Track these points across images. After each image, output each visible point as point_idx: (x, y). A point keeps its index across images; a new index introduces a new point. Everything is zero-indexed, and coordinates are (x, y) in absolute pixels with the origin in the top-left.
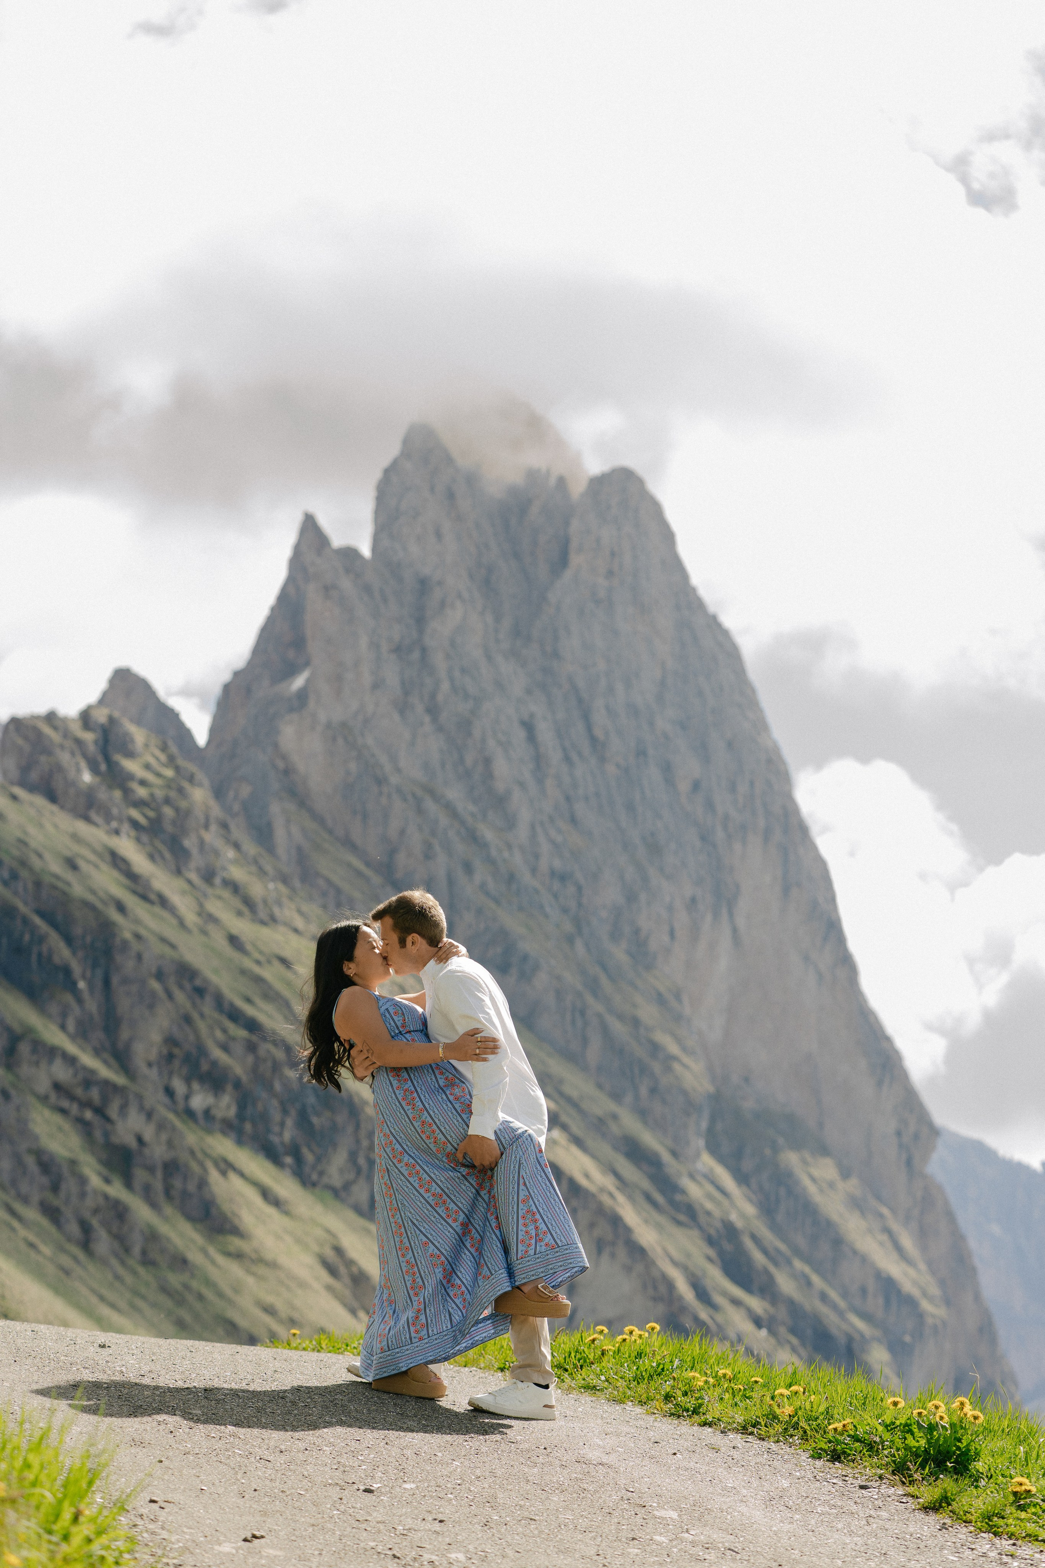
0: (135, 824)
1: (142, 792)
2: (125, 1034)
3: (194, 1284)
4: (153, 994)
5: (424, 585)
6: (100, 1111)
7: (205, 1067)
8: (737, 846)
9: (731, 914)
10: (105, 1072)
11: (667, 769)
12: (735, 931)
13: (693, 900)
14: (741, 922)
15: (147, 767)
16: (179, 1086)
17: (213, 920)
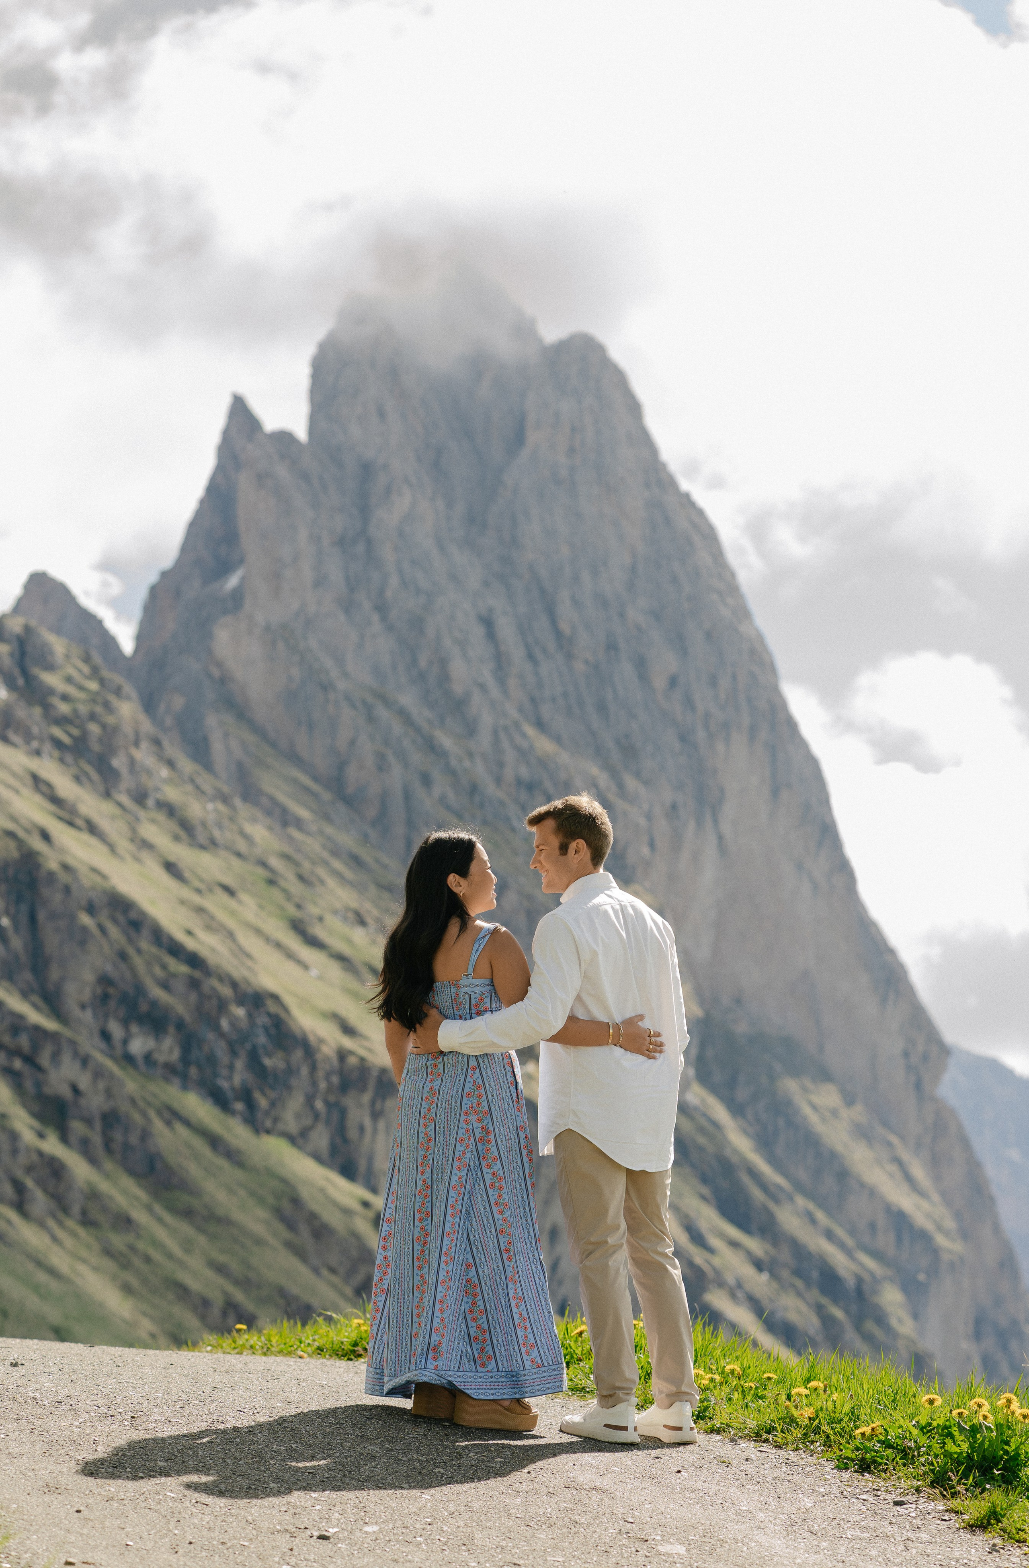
0: (58, 744)
1: (64, 708)
2: (54, 974)
3: (141, 1245)
4: (84, 929)
5: (367, 470)
6: (30, 1060)
7: (144, 1007)
8: (721, 747)
9: (716, 821)
10: (35, 1017)
11: (641, 664)
12: (720, 838)
13: (674, 807)
14: (726, 828)
15: (69, 680)
16: (116, 1029)
17: (146, 845)
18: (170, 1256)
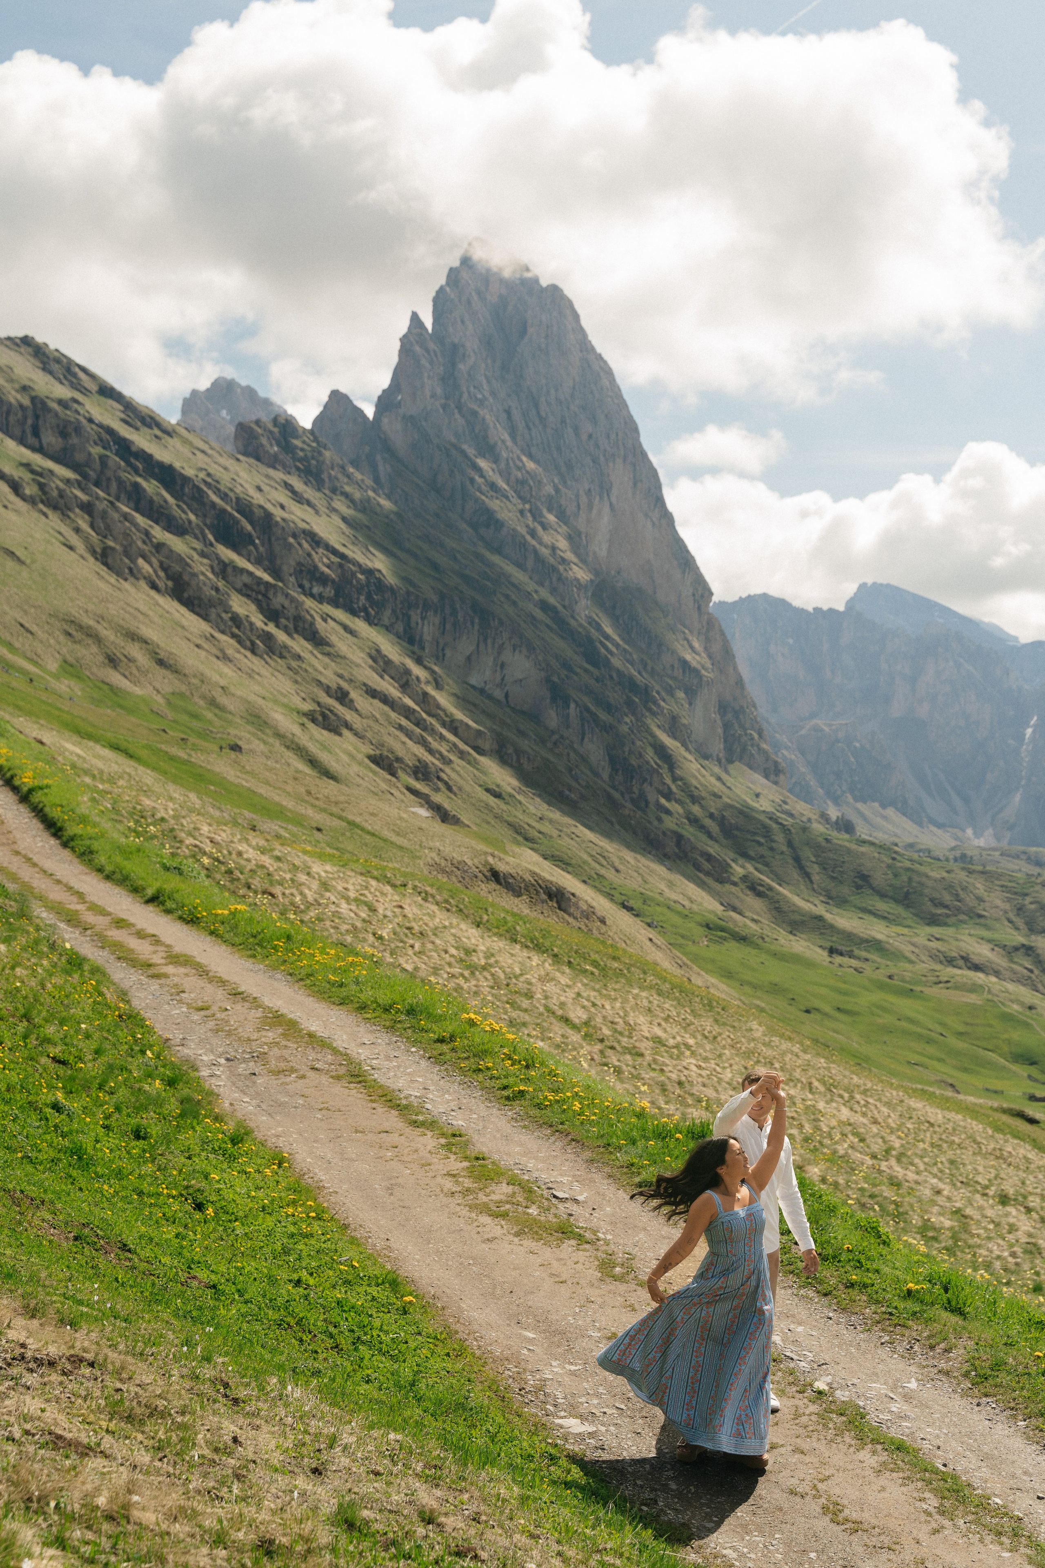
0: (298, 469)
1: (301, 454)
2: (278, 562)
3: (304, 666)
4: (291, 545)
5: (455, 347)
6: (265, 595)
7: (318, 575)
8: (611, 465)
9: (608, 495)
10: (266, 577)
11: (576, 429)
12: (611, 504)
13: (589, 490)
14: (614, 499)
15: (304, 442)
16: (307, 585)
17: (335, 510)
18: (316, 670)
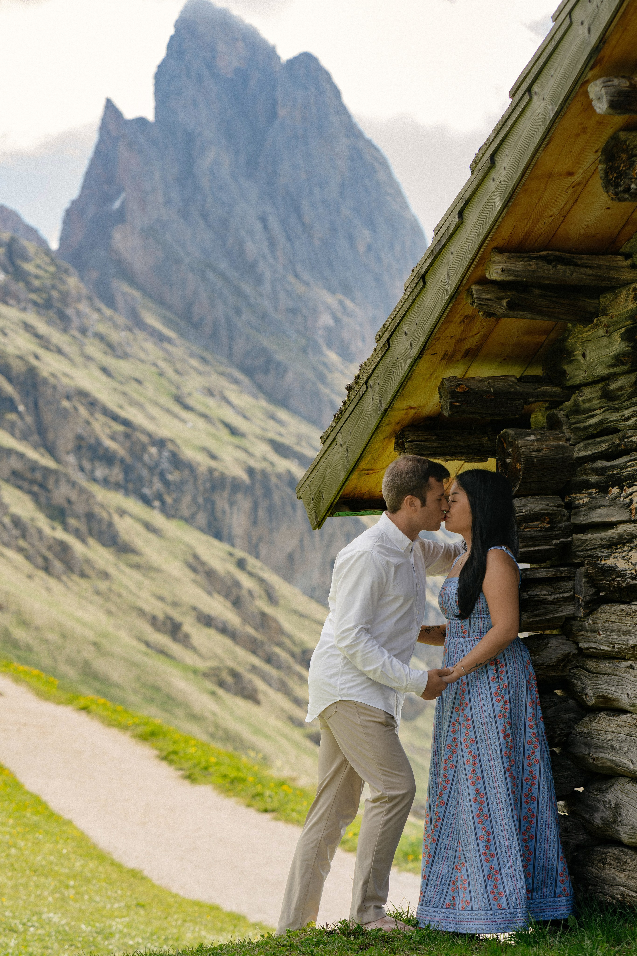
0: (35, 304)
1: (37, 283)
2: (51, 436)
3: (115, 588)
4: (66, 410)
5: (190, 137)
6: (42, 486)
7: (101, 451)
10: (42, 461)
11: (351, 239)
15: (38, 267)
17: (89, 358)
18: (130, 592)
